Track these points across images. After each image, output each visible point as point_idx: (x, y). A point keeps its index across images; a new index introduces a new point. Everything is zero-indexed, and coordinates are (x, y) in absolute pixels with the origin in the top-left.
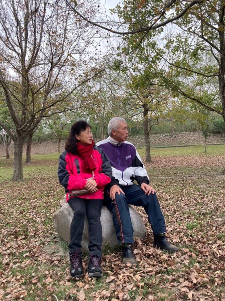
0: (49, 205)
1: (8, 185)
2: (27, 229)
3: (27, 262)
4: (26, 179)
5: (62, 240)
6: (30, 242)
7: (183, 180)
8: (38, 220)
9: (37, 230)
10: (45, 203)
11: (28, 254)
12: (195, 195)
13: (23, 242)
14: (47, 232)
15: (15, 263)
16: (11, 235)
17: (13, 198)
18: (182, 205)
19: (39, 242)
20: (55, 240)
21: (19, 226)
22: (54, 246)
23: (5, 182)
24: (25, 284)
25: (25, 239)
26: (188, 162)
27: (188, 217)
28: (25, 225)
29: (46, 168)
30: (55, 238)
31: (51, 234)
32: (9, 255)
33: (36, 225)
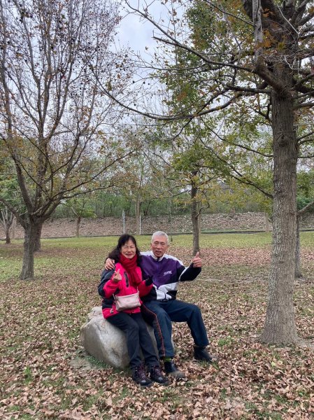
0: (71, 315)
1: (16, 286)
2: (51, 342)
3: (56, 375)
4: (37, 278)
5: (89, 354)
6: (55, 356)
7: (233, 285)
8: (60, 332)
9: (61, 344)
10: (66, 311)
11: (56, 368)
12: (241, 307)
13: (49, 355)
14: (73, 345)
15: (44, 376)
16: (34, 348)
17: (26, 304)
18: (222, 318)
19: (65, 356)
20: (82, 355)
21: (41, 339)
22: (80, 361)
23: (11, 281)
24: (57, 393)
25: (49, 353)
26: (247, 257)
27: (223, 333)
28: (46, 338)
29: (61, 261)
30: (81, 352)
31: (76, 348)
32: (37, 368)
33: (60, 338)
